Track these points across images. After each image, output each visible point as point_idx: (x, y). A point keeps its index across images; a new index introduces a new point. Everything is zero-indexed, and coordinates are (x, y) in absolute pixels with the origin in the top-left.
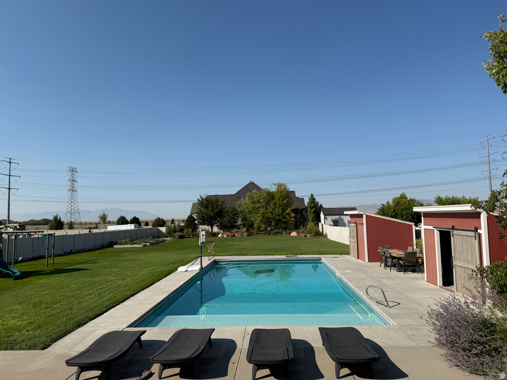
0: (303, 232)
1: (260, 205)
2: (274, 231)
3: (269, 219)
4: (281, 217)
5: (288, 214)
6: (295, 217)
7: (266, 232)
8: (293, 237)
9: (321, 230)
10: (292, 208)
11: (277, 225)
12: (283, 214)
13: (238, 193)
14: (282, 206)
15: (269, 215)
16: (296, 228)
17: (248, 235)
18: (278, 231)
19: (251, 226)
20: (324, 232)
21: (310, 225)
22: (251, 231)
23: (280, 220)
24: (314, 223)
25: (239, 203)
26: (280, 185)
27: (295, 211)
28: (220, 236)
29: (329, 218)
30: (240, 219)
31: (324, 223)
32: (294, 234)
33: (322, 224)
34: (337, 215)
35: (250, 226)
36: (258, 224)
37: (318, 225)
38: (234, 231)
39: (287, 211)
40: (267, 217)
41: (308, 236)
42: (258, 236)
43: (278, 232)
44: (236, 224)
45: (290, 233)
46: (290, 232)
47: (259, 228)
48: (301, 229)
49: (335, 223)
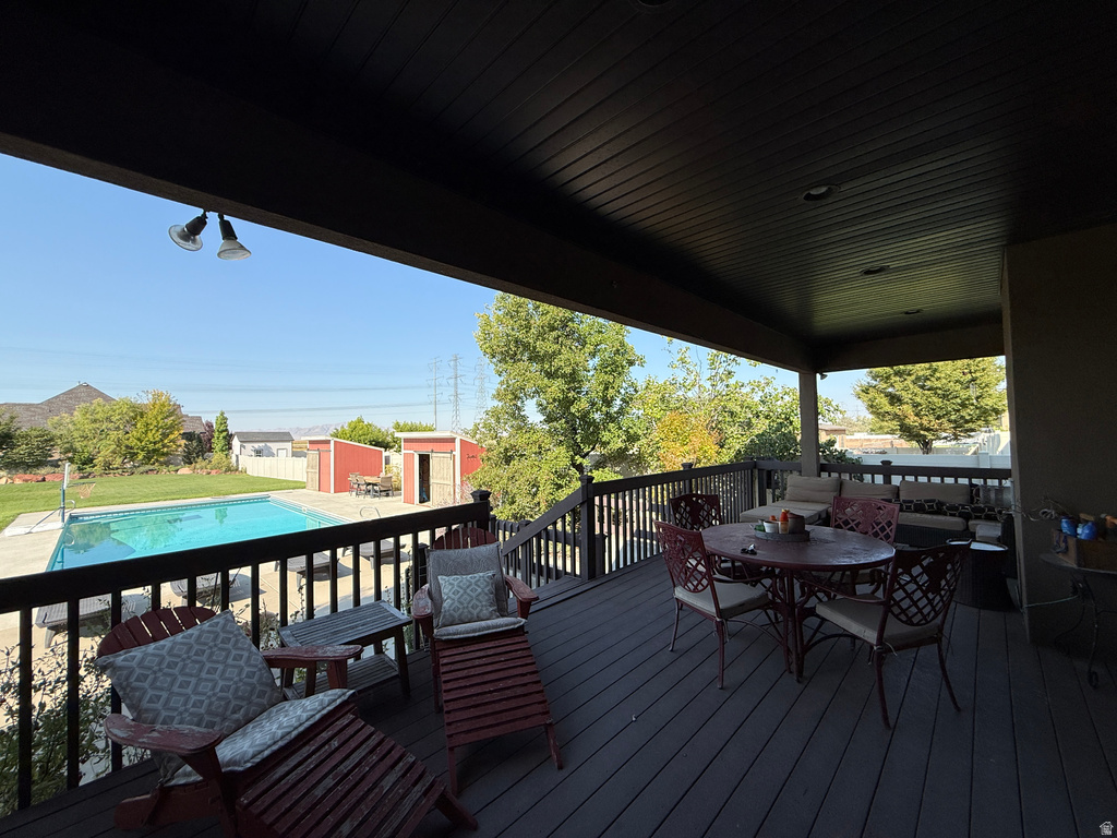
0: (202, 468)
1: (110, 425)
2: (142, 469)
3: (131, 448)
4: (159, 446)
5: (174, 441)
6: (186, 446)
7: (123, 471)
8: (183, 475)
9: (235, 464)
10: (182, 432)
11: (148, 458)
12: (162, 440)
13: (49, 402)
14: (161, 427)
15: (133, 442)
16: (189, 462)
17: (81, 478)
18: (152, 467)
19: (89, 461)
20: (240, 466)
21: (217, 456)
22: (89, 470)
23: (154, 451)
24: (223, 453)
25: (55, 421)
26: (157, 396)
27: (189, 436)
28: (3, 481)
29: (249, 446)
30: (58, 450)
31: (239, 453)
32: (185, 471)
33: (237, 455)
34: (263, 441)
35: (84, 462)
36: (105, 457)
37: (230, 457)
38: (43, 471)
39: (172, 437)
40: (127, 447)
41: (213, 472)
42: (105, 478)
43: (151, 470)
44: (49, 459)
45: (177, 471)
46: (176, 468)
47: (107, 464)
48: (200, 463)
49: (259, 453)
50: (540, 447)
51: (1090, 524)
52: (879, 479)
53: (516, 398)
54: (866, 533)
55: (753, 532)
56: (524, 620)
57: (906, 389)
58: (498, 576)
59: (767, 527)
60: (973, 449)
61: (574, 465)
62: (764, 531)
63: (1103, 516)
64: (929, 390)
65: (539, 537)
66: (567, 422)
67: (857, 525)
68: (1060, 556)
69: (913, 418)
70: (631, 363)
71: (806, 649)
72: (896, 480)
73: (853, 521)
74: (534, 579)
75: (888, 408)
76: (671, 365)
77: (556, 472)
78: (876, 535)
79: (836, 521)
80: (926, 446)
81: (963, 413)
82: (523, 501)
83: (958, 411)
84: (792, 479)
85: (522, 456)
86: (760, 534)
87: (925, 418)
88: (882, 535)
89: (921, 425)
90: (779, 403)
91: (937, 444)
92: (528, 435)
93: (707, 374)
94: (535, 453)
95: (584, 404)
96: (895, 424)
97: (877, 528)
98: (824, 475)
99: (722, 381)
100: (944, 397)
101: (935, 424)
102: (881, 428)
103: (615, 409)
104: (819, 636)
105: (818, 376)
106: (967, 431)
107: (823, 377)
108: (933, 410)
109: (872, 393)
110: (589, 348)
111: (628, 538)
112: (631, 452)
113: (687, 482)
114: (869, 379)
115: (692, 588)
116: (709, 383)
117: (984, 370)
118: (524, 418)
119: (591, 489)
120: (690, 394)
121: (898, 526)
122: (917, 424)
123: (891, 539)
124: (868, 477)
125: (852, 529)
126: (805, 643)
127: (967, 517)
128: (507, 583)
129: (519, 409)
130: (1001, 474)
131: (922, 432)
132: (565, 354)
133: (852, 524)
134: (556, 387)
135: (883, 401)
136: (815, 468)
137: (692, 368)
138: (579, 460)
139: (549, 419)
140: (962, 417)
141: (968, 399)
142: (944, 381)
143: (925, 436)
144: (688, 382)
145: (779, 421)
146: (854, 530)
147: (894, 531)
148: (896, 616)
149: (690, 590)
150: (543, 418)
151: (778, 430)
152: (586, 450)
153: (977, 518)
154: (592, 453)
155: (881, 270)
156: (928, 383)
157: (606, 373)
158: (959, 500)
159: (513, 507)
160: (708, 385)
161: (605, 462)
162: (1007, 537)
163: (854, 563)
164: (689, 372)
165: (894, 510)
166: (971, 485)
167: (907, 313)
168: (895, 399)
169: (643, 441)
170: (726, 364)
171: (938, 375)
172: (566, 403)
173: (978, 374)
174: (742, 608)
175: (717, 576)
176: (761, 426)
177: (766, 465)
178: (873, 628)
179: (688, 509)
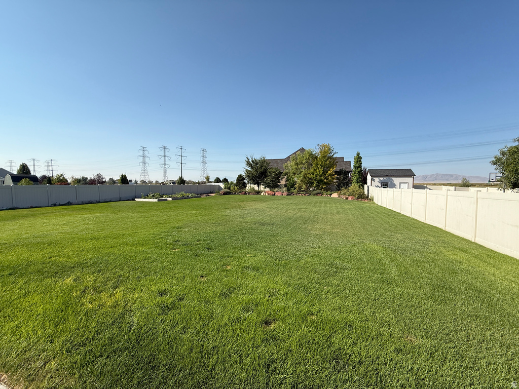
0: (345, 194)
2: (315, 192)
3: (311, 179)
4: (322, 178)
5: (331, 175)
6: (338, 179)
7: (307, 192)
8: (334, 198)
9: (366, 193)
10: (335, 169)
11: (318, 186)
12: (325, 175)
14: (324, 166)
15: (311, 176)
16: (338, 189)
17: (288, 195)
18: (319, 191)
19: (293, 186)
20: (370, 195)
21: (354, 187)
22: (293, 191)
23: (321, 181)
24: (359, 184)
26: (323, 147)
27: (339, 172)
28: (262, 194)
29: (376, 179)
30: (284, 180)
31: (370, 185)
32: (335, 195)
33: (368, 186)
34: (387, 176)
35: (290, 187)
36: (300, 184)
37: (363, 187)
38: (275, 190)
39: (329, 172)
40: (309, 178)
41: (350, 198)
42: (298, 196)
43: (319, 193)
44: (279, 184)
45: (331, 195)
46: (330, 193)
47: (300, 188)
48: (344, 191)
49: (384, 185)
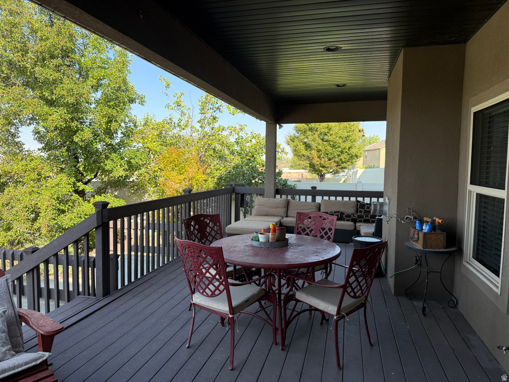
50: (39, 174)
51: (429, 223)
52: (309, 198)
53: (10, 123)
54: (316, 236)
55: (249, 242)
56: (47, 354)
57: (314, 140)
58: (10, 312)
59: (262, 238)
60: (343, 179)
61: (76, 192)
62: (259, 241)
63: (434, 218)
64: (326, 142)
65: (47, 262)
66: (68, 150)
67: (311, 231)
68: (414, 243)
69: (317, 159)
70: (132, 101)
71: (288, 323)
72: (319, 199)
73: (308, 228)
74: (43, 302)
75: (304, 152)
76: (168, 106)
77: (58, 198)
78: (322, 237)
79: (298, 229)
80: (322, 177)
81: (342, 157)
82: (20, 228)
83: (339, 156)
84: (257, 200)
85: (17, 182)
86: (255, 243)
87: (323, 159)
88: (325, 237)
89: (320, 164)
90: (248, 144)
91: (328, 176)
92: (24, 162)
93: (199, 117)
94: (34, 180)
95: (87, 134)
96: (307, 163)
97: (323, 233)
98: (278, 196)
99: (209, 124)
100: (333, 146)
101: (327, 164)
102: (299, 165)
103: (117, 141)
104: (295, 313)
105: (278, 126)
106: (342, 168)
107: (281, 127)
108: (327, 154)
109: (296, 142)
110: (91, 82)
111: (126, 253)
112: (131, 180)
113: (187, 204)
114: (294, 132)
115: (210, 293)
116: (199, 125)
117: (353, 131)
118: (19, 145)
119: (106, 214)
120: (183, 133)
121: (336, 230)
122: (318, 163)
123: (332, 239)
124: (303, 198)
125: (307, 234)
126: (287, 318)
127: (355, 221)
128: (20, 317)
129: (13, 136)
130: (379, 195)
131: (321, 168)
132: (67, 84)
133: (308, 231)
134: (57, 116)
135: (302, 147)
136: (273, 191)
137: (185, 111)
138: (80, 185)
139: (48, 147)
140: (341, 160)
141: (344, 149)
142: (334, 136)
143: (322, 171)
144: (182, 122)
145: (248, 158)
146: (309, 235)
147: (333, 234)
148: (349, 294)
149: (208, 296)
150: (41, 146)
151: (247, 164)
152: (88, 178)
153: (360, 221)
154: (94, 180)
155: (336, 49)
156: (326, 137)
157: (110, 107)
158: (350, 210)
159: (9, 233)
160: (198, 126)
161: (106, 188)
162: (378, 233)
163: (321, 259)
164: (183, 114)
165: (333, 220)
166: (358, 201)
167: (338, 86)
168: (308, 146)
169: (143, 170)
170: (211, 111)
171: (331, 132)
172: (68, 133)
173: (351, 133)
174: (248, 302)
175: (230, 281)
176: (237, 160)
177: (241, 190)
178: (333, 304)
179: (197, 227)
